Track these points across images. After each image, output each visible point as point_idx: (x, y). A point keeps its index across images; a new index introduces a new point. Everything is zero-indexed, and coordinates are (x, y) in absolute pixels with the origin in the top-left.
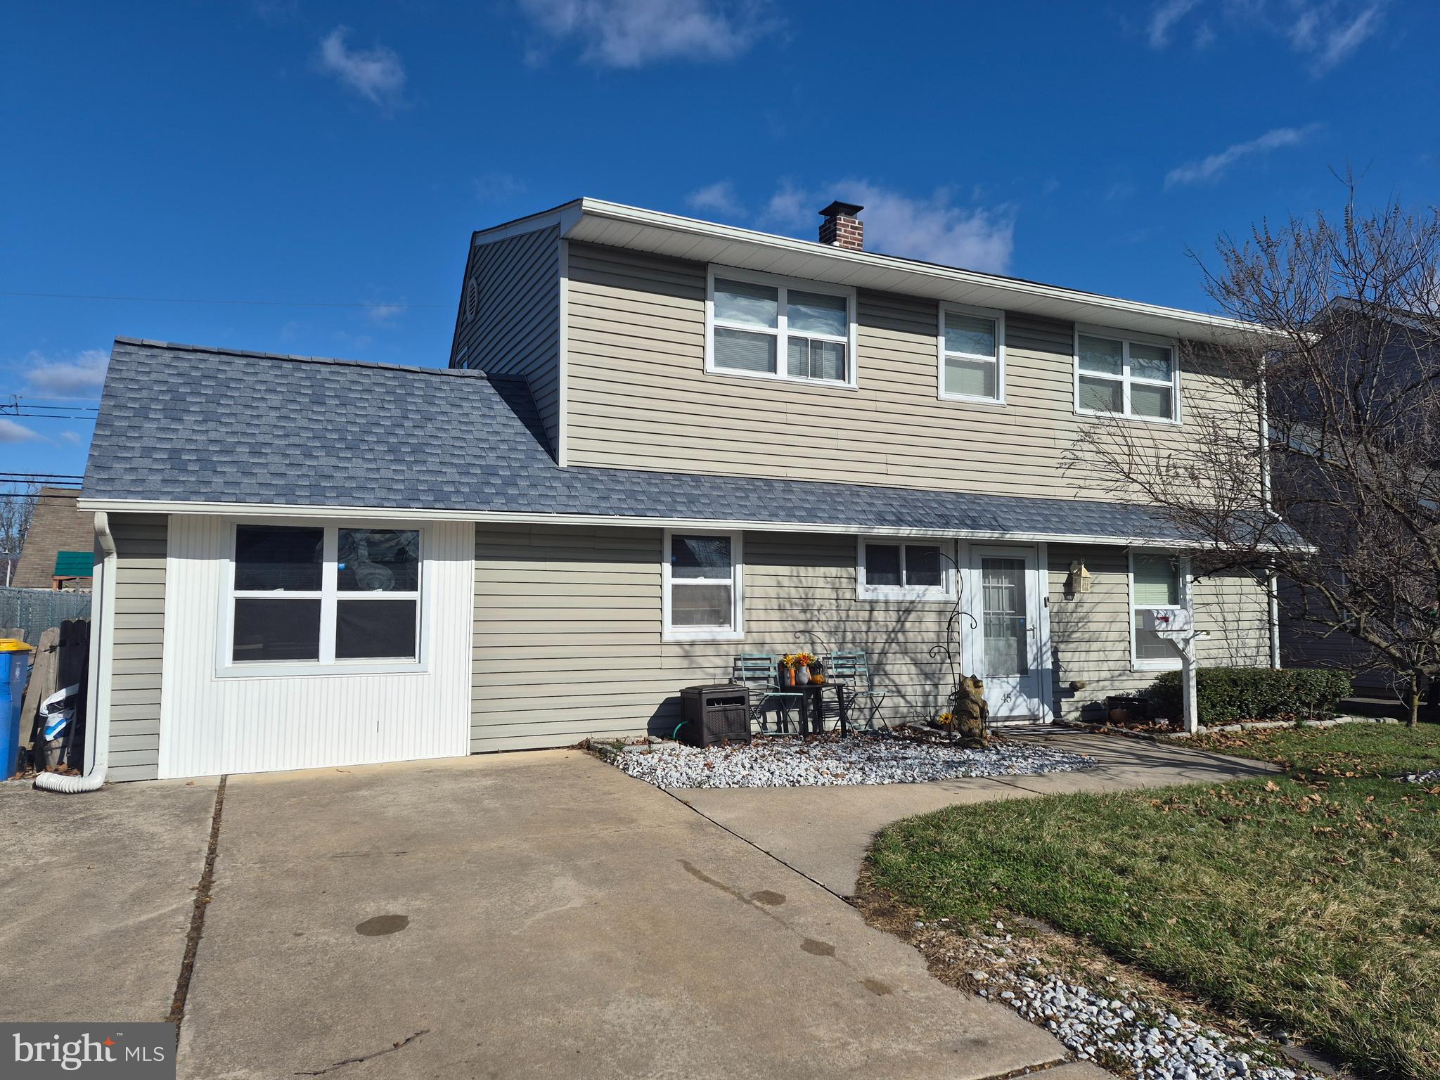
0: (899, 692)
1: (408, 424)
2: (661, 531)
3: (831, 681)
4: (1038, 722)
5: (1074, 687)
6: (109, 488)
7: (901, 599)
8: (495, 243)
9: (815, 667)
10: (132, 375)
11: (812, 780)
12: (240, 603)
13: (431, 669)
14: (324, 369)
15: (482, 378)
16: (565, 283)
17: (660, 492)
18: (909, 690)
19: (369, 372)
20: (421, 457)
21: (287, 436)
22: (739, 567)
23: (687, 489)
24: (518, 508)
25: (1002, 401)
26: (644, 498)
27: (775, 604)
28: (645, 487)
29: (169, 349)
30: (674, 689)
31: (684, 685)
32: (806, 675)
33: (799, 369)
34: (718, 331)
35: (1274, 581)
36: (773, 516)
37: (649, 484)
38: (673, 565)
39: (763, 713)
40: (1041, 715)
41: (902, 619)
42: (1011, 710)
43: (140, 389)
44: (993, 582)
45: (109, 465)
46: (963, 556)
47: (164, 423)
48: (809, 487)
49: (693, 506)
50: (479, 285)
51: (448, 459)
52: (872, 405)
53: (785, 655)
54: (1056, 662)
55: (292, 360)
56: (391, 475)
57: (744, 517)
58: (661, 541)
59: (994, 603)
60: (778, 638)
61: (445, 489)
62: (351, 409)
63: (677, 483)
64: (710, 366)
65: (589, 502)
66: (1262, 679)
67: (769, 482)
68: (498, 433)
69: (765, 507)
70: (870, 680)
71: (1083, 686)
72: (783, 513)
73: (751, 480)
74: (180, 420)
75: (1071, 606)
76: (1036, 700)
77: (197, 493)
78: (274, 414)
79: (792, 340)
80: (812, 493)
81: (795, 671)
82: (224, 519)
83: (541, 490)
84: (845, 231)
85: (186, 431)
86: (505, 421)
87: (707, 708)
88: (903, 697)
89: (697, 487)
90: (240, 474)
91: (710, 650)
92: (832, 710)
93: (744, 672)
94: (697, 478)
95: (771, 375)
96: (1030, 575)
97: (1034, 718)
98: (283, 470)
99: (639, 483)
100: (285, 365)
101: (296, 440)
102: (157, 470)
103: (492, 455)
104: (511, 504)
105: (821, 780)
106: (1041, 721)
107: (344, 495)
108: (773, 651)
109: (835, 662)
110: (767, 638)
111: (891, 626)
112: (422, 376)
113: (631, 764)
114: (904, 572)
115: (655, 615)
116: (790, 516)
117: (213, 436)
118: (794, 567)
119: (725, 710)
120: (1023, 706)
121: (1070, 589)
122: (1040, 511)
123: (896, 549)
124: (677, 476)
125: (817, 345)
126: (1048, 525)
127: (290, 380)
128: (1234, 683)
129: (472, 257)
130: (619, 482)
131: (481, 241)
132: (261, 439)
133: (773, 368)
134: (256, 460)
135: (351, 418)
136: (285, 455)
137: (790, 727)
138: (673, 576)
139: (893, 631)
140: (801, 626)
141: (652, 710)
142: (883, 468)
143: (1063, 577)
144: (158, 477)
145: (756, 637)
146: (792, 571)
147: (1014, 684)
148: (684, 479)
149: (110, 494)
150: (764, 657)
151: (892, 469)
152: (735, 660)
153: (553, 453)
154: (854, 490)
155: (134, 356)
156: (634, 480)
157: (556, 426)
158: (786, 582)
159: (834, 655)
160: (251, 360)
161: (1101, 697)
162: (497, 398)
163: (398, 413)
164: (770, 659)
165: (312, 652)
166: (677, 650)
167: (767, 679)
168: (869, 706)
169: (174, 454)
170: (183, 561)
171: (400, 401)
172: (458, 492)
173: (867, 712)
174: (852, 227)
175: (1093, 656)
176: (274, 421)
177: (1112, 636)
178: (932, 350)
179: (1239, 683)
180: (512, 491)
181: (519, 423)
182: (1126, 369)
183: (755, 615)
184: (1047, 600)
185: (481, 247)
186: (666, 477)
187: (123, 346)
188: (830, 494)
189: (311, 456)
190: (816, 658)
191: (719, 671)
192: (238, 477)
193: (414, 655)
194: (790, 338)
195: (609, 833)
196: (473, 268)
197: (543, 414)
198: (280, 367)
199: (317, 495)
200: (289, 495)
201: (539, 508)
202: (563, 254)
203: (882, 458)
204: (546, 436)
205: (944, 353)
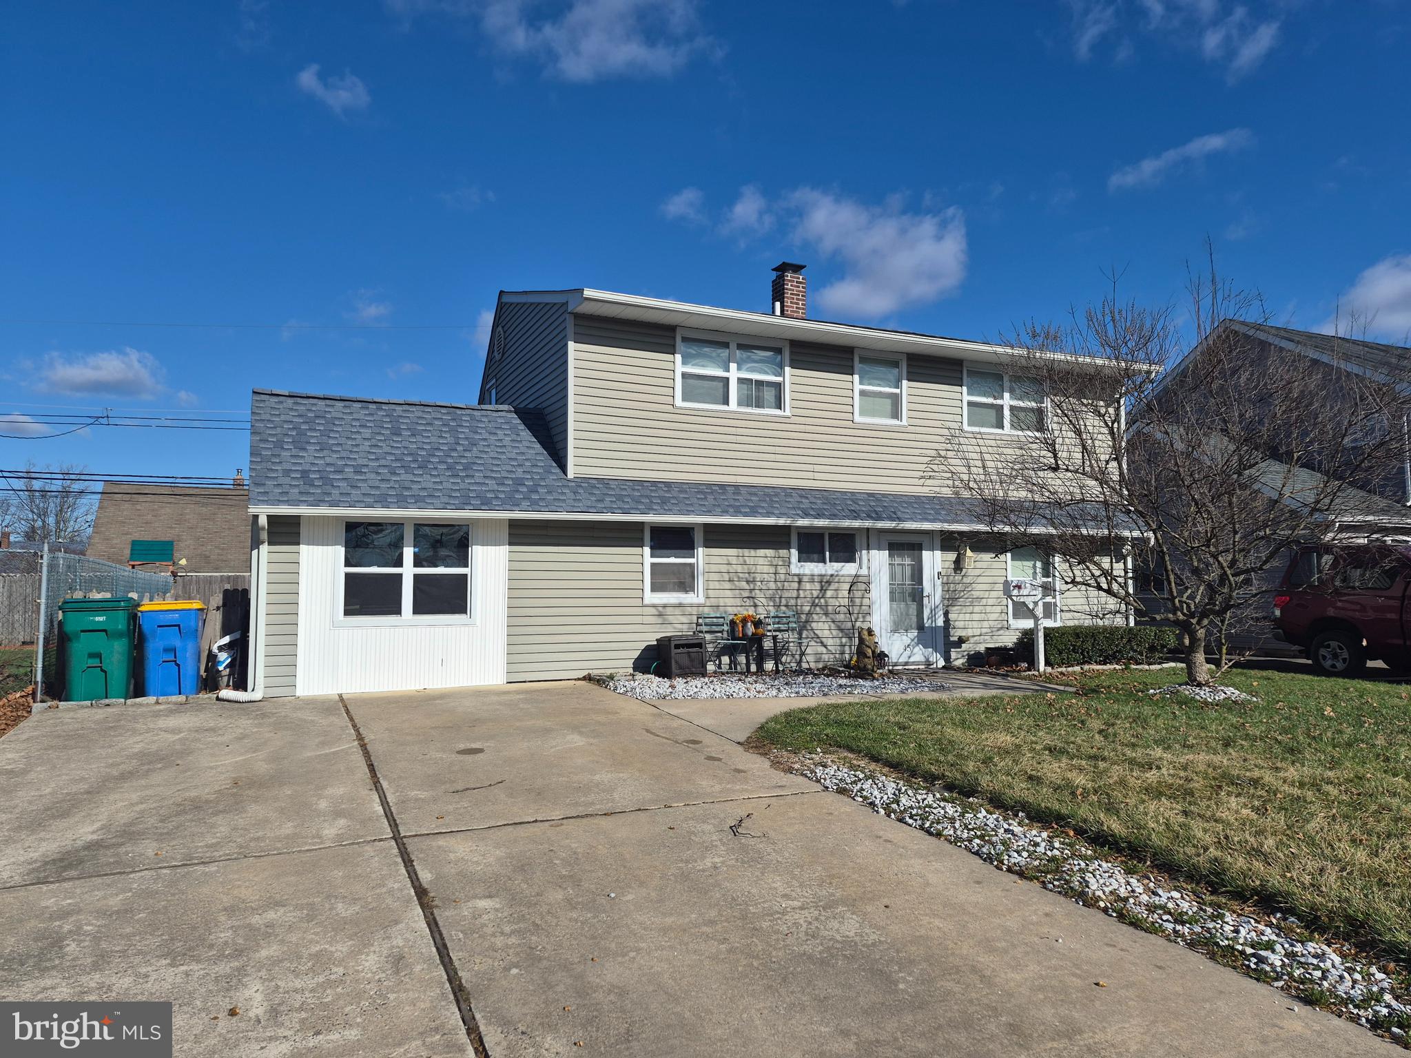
0: (822, 642)
1: (460, 448)
2: (643, 523)
3: (768, 634)
4: (932, 667)
5: (961, 641)
6: (266, 499)
7: (823, 573)
8: (518, 304)
9: (758, 624)
10: (268, 417)
11: (741, 695)
12: (348, 576)
13: (478, 623)
14: (398, 408)
15: (511, 411)
16: (571, 345)
17: (641, 496)
18: (830, 642)
19: (429, 409)
20: (471, 472)
21: (377, 459)
22: (700, 550)
23: (661, 493)
24: (539, 508)
25: (904, 422)
26: (629, 500)
27: (726, 577)
28: (629, 492)
29: (290, 396)
30: (652, 639)
31: (659, 636)
32: (750, 629)
33: (745, 401)
34: (684, 375)
35: (1129, 560)
36: (724, 512)
37: (633, 490)
38: (652, 548)
39: (719, 657)
40: (935, 660)
41: (824, 588)
42: (909, 657)
43: (275, 427)
44: (898, 561)
45: (263, 482)
46: (873, 540)
47: (294, 452)
48: (753, 490)
49: (665, 505)
50: (505, 332)
51: (489, 474)
52: (802, 428)
53: (735, 615)
54: (947, 621)
55: (375, 402)
56: (450, 486)
57: (702, 513)
58: (642, 531)
59: (899, 576)
60: (730, 602)
61: (488, 496)
62: (419, 438)
63: (654, 488)
64: (679, 402)
65: (589, 504)
66: (1099, 632)
67: (723, 487)
68: (523, 453)
69: (719, 506)
70: (800, 634)
71: (968, 639)
72: (731, 510)
73: (709, 485)
74: (304, 449)
75: (958, 578)
76: (930, 650)
77: (323, 501)
78: (367, 443)
79: (741, 381)
80: (756, 495)
81: (742, 627)
82: (337, 518)
83: (555, 496)
84: (791, 285)
85: (309, 456)
86: (529, 445)
87: (674, 651)
88: (825, 646)
89: (668, 491)
90: (349, 488)
91: (678, 611)
92: (769, 655)
93: (704, 627)
94: (668, 485)
95: (724, 408)
96: (926, 555)
97: (928, 663)
98: (377, 484)
99: (625, 489)
100: (371, 406)
101: (383, 462)
102: (295, 485)
103: (520, 470)
104: (535, 506)
105: (748, 694)
106: (935, 666)
107: (420, 502)
108: (725, 612)
109: (773, 620)
110: (722, 602)
111: (815, 594)
112: (468, 412)
113: (619, 687)
114: (827, 553)
115: (638, 585)
116: (737, 512)
117: (328, 460)
118: (740, 550)
119: (689, 653)
120: (919, 655)
121: (958, 565)
122: (933, 506)
123: (821, 536)
124: (654, 483)
125: (760, 383)
126: (937, 517)
127: (375, 417)
128: (1077, 636)
129: (499, 309)
130: (610, 488)
131: (505, 299)
132: (360, 462)
133: (726, 402)
134: (359, 477)
135: (420, 445)
136: (378, 473)
137: (738, 667)
138: (651, 557)
139: (817, 598)
140: (746, 594)
141: (636, 654)
142: (810, 475)
143: (952, 556)
144: (296, 491)
145: (713, 602)
146: (739, 552)
147: (913, 638)
148: (660, 485)
149: (267, 502)
150: (718, 616)
151: (817, 476)
152: (698, 618)
153: (563, 467)
154: (788, 492)
155: (267, 403)
156: (623, 487)
157: (566, 448)
158: (734, 560)
159: (772, 614)
160: (347, 403)
161: (981, 648)
162: (522, 427)
163: (451, 440)
164: (724, 618)
165: (397, 610)
166: (654, 611)
167: (721, 632)
168: (798, 653)
169: (305, 474)
170: (311, 547)
171: (453, 431)
172: (497, 498)
173: (797, 657)
174: (797, 282)
175: (976, 617)
176: (368, 449)
177: (990, 602)
178: (849, 385)
179: (1081, 635)
180: (535, 496)
181: (538, 446)
182: (1007, 395)
183: (712, 585)
184: (939, 573)
185: (506, 304)
186: (645, 484)
187: (258, 395)
188: (768, 495)
189: (395, 474)
190: (758, 616)
191: (685, 627)
192: (349, 489)
193: (466, 613)
194: (739, 379)
195: (602, 718)
196: (500, 318)
197: (556, 439)
198: (368, 408)
199: (402, 502)
200: (383, 501)
201: (554, 508)
202: (570, 324)
203: (810, 467)
204: (559, 457)
205: (858, 387)
